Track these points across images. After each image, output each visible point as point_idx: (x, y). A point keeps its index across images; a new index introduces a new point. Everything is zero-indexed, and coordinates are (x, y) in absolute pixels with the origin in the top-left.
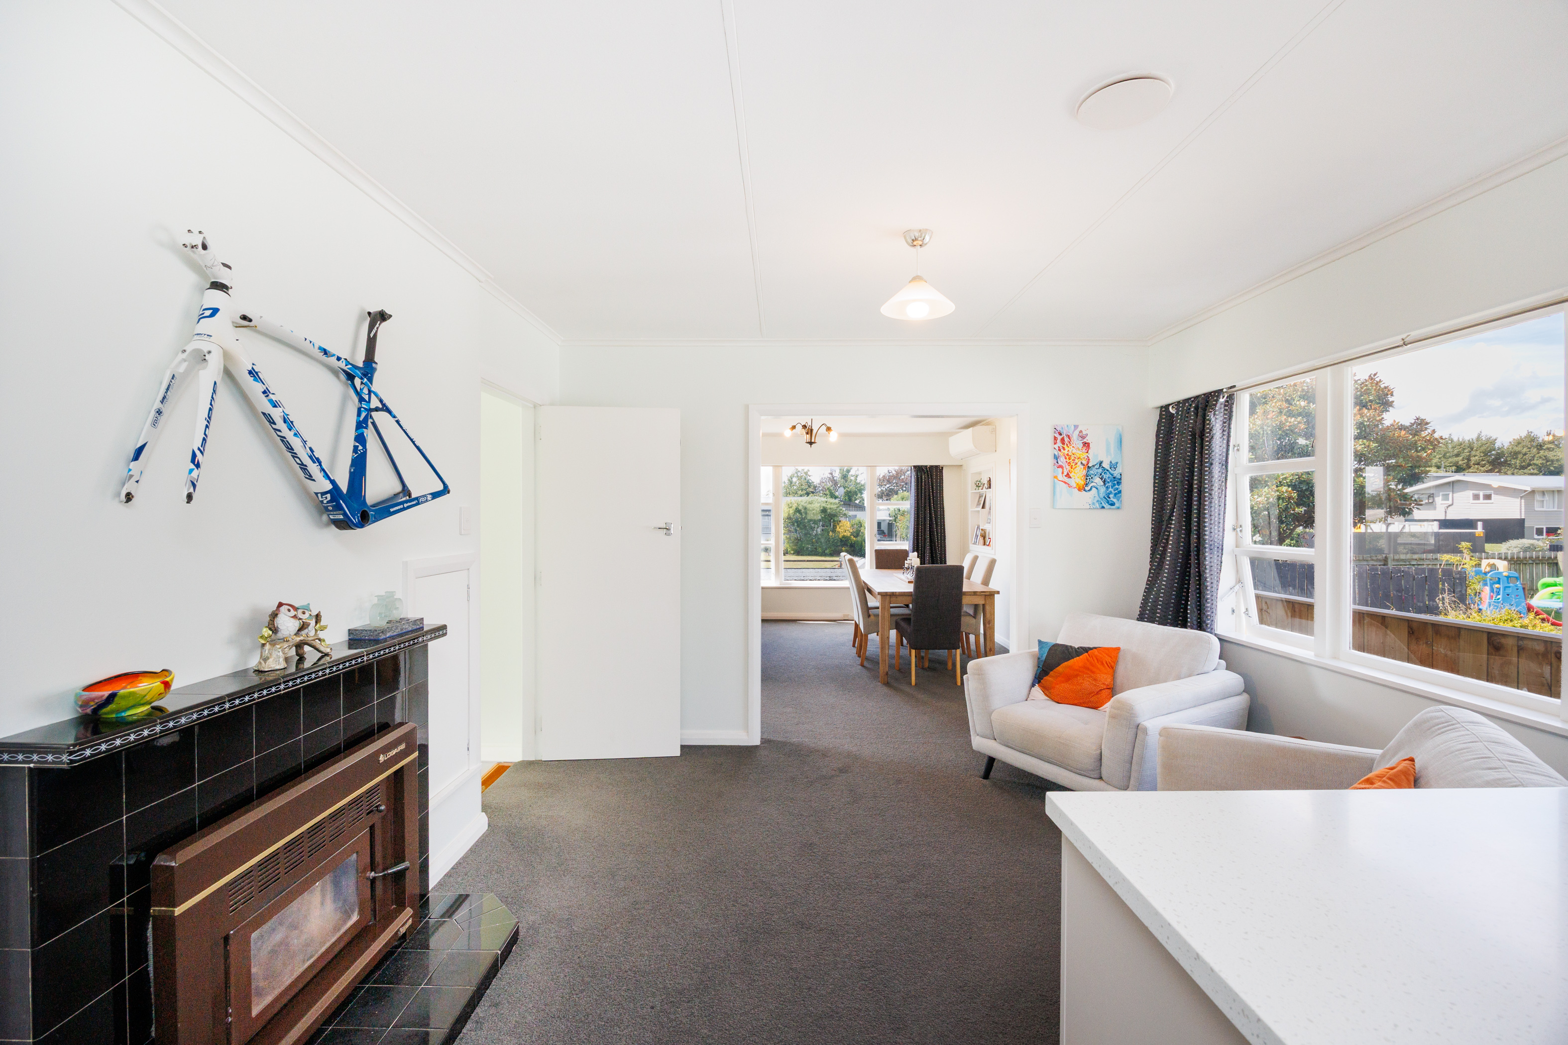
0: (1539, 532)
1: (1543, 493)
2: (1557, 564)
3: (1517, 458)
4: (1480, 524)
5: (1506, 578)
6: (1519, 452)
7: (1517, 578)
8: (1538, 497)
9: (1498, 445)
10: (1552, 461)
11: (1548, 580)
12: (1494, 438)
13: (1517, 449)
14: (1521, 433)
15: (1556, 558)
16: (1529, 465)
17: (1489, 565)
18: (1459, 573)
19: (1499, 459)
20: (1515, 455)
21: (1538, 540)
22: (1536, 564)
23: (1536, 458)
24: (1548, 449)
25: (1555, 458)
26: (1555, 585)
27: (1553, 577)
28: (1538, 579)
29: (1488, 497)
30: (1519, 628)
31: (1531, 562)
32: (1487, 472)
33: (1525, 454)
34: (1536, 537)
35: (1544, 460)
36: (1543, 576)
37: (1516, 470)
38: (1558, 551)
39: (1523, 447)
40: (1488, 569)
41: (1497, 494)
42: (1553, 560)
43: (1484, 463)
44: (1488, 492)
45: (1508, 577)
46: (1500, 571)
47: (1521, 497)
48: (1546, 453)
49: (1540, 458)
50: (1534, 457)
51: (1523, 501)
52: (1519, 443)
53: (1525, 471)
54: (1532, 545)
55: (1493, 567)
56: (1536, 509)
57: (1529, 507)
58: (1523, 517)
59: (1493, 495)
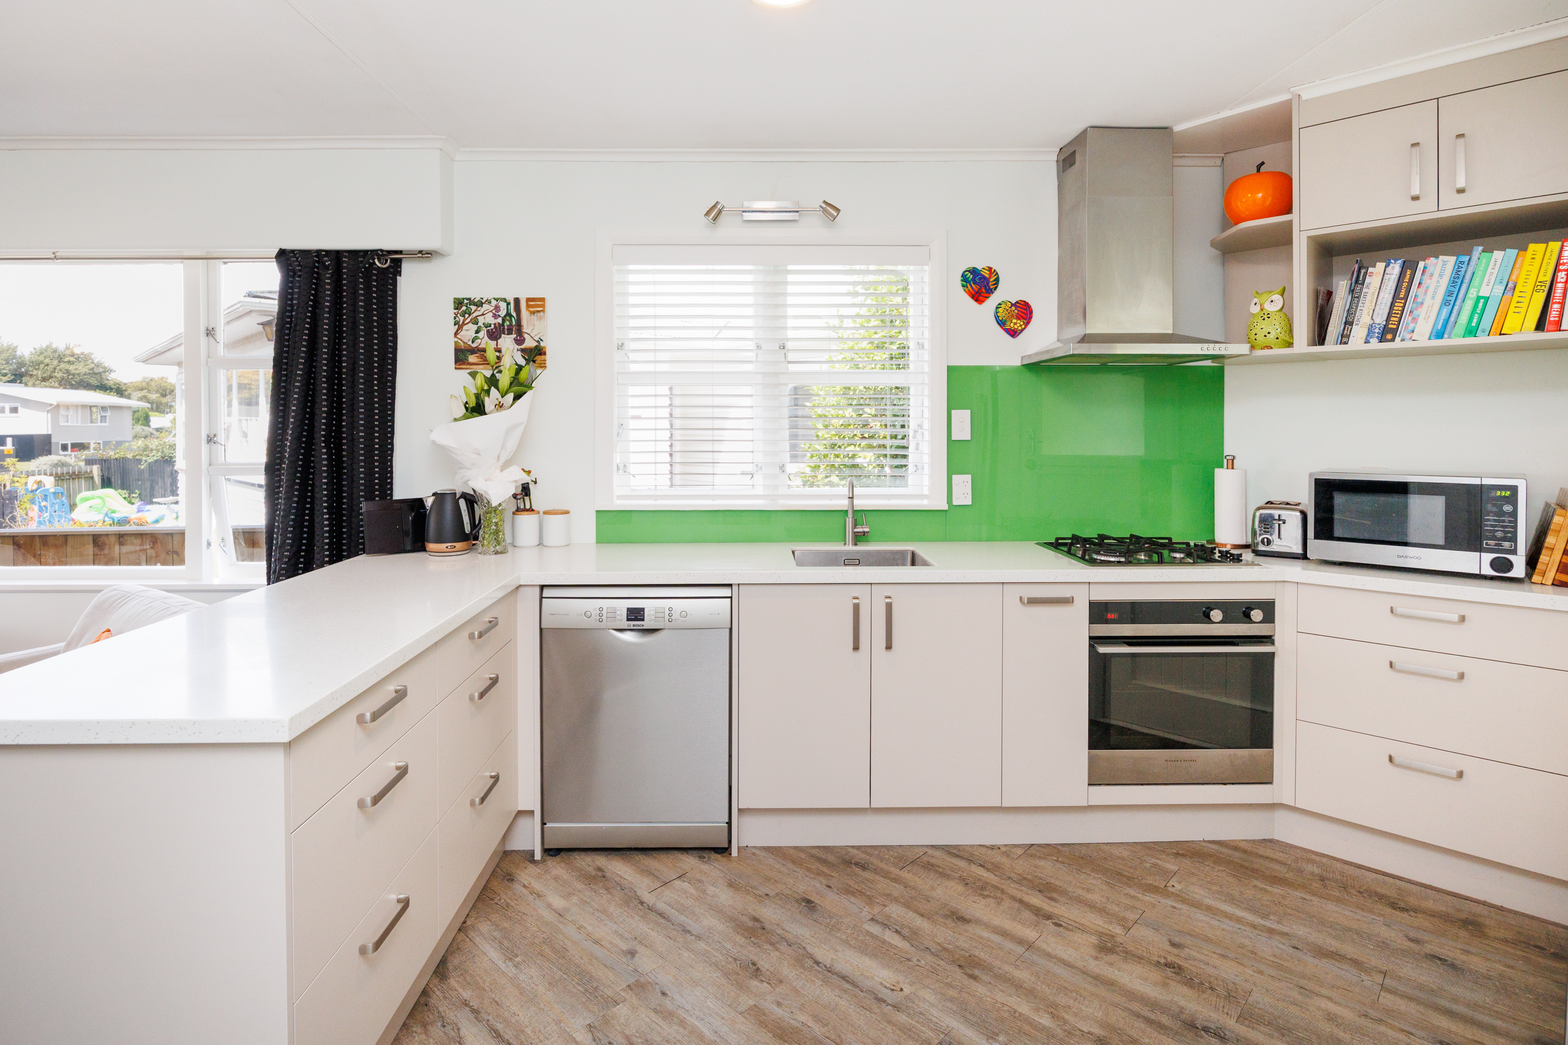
0: (64, 447)
1: (67, 407)
2: (92, 478)
3: (38, 369)
4: (9, 441)
5: (52, 495)
6: (42, 363)
7: (62, 493)
8: (62, 412)
9: (19, 353)
10: (74, 375)
11: (85, 494)
12: (15, 345)
13: (41, 358)
14: (42, 343)
15: (91, 472)
16: (51, 377)
17: (35, 482)
18: (9, 492)
19: (20, 368)
20: (36, 364)
21: (65, 456)
22: (73, 479)
23: (56, 371)
24: (69, 362)
25: (76, 372)
26: (93, 498)
27: (89, 490)
28: (75, 495)
29: (14, 410)
30: (108, 527)
31: (68, 477)
32: (9, 382)
33: (47, 365)
34: (61, 452)
35: (64, 373)
36: (80, 492)
37: (38, 382)
38: (93, 464)
39: (45, 358)
40: (35, 487)
41: (24, 407)
42: (89, 474)
43: (5, 371)
44: (14, 405)
45: (55, 493)
46: (47, 487)
47: (48, 411)
48: (67, 366)
49: (61, 370)
50: (55, 369)
51: (49, 415)
52: (41, 353)
53: (47, 384)
54: (60, 461)
55: (39, 483)
56: (61, 424)
57: (55, 422)
58: (50, 433)
59: (20, 409)
